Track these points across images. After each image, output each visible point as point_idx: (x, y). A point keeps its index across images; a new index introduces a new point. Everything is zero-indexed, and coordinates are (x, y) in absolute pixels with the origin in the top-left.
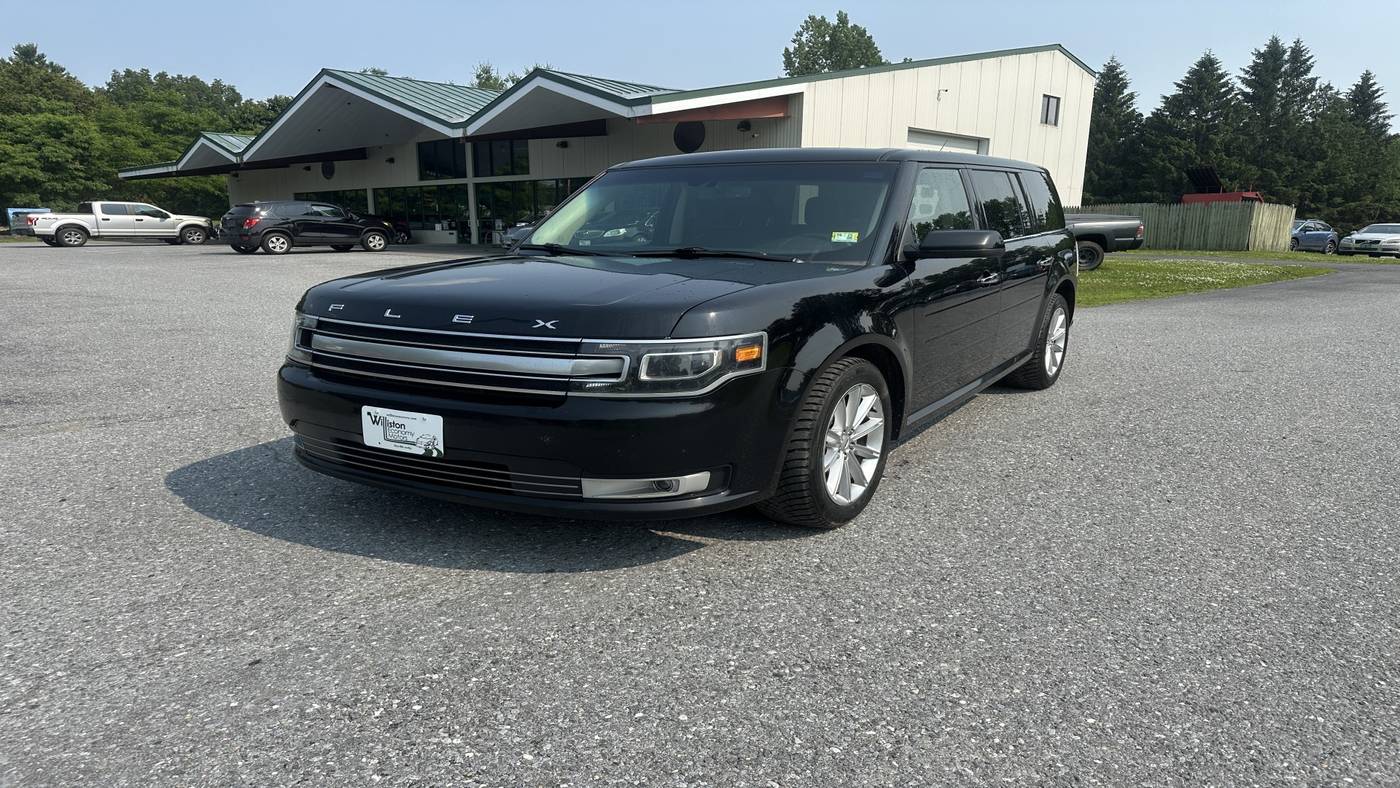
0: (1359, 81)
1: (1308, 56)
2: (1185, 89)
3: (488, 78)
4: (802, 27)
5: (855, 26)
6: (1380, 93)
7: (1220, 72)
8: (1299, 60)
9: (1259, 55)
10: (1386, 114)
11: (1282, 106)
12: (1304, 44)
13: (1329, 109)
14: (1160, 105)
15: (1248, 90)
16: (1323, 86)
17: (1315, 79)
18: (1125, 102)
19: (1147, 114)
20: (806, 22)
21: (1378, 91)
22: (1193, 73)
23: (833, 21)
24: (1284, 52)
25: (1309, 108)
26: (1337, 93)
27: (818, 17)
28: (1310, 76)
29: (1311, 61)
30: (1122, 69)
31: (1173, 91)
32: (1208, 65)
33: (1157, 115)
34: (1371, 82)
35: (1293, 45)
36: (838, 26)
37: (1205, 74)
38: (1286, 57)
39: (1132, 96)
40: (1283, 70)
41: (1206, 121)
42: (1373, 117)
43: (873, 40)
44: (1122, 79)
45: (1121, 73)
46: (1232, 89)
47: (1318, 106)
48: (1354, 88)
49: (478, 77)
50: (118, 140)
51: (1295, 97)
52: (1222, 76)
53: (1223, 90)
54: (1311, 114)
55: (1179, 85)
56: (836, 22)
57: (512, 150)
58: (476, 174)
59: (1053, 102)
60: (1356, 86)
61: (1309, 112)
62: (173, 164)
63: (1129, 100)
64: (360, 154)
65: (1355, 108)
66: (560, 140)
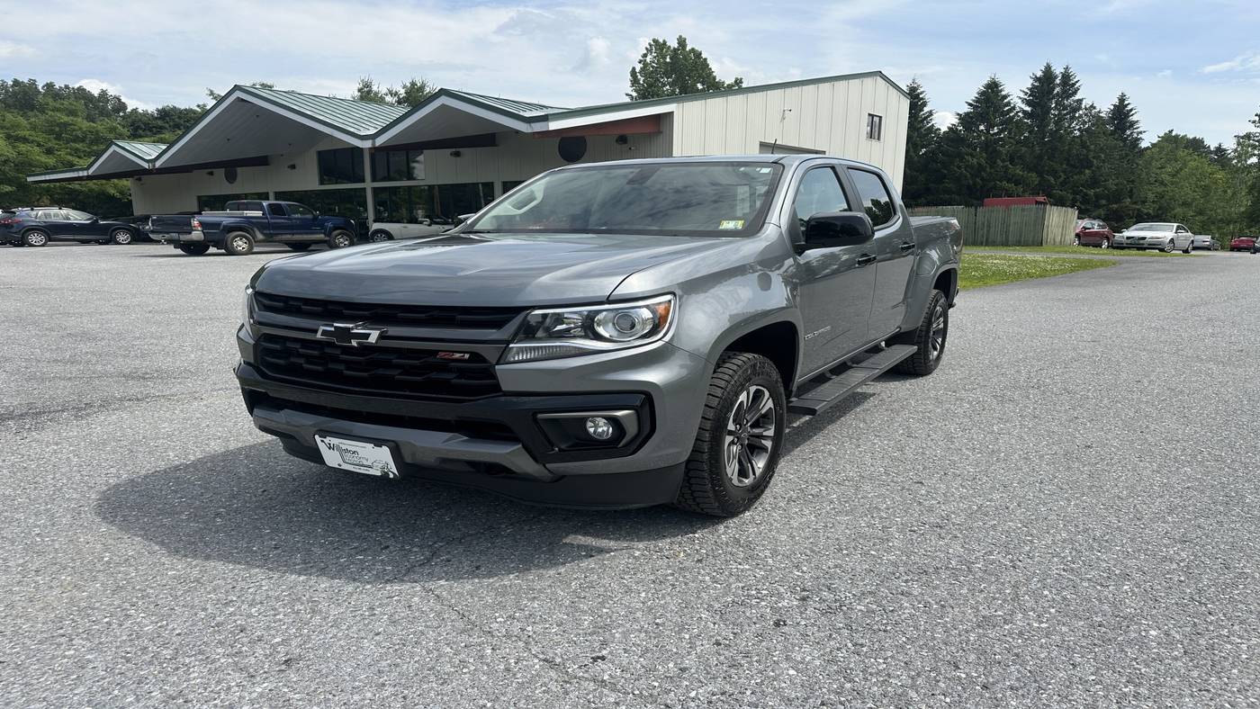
0: (1116, 102)
1: (1075, 80)
2: (975, 108)
3: (369, 92)
4: (647, 49)
5: (693, 49)
6: (1133, 112)
7: (1003, 93)
8: (1068, 84)
9: (1037, 79)
10: (1139, 130)
11: (1056, 123)
12: (1072, 71)
13: (1093, 125)
14: (955, 121)
15: (1028, 109)
16: (1088, 106)
17: (1081, 100)
18: (926, 118)
19: (944, 129)
20: (650, 44)
21: (1131, 110)
22: (982, 93)
23: (674, 44)
24: (1056, 77)
25: (1076, 124)
26: (1099, 112)
27: (660, 40)
28: (1077, 97)
29: (1077, 85)
30: (922, 90)
31: (965, 109)
32: (993, 86)
33: (952, 130)
34: (1126, 102)
35: (1063, 71)
36: (678, 49)
37: (991, 97)
38: (1058, 81)
39: (931, 113)
40: (1056, 92)
41: (992, 135)
42: (1128, 132)
43: (708, 62)
44: (922, 99)
46: (1014, 108)
47: (1085, 123)
48: (1112, 107)
50: (23, 147)
51: (1065, 115)
53: (1006, 109)
54: (1079, 130)
55: (970, 104)
56: (676, 45)
57: (408, 157)
58: (374, 180)
59: (876, 119)
60: (1115, 106)
61: (1077, 127)
62: (83, 169)
63: (929, 116)
64: (262, 161)
65: (1114, 124)
66: (454, 150)
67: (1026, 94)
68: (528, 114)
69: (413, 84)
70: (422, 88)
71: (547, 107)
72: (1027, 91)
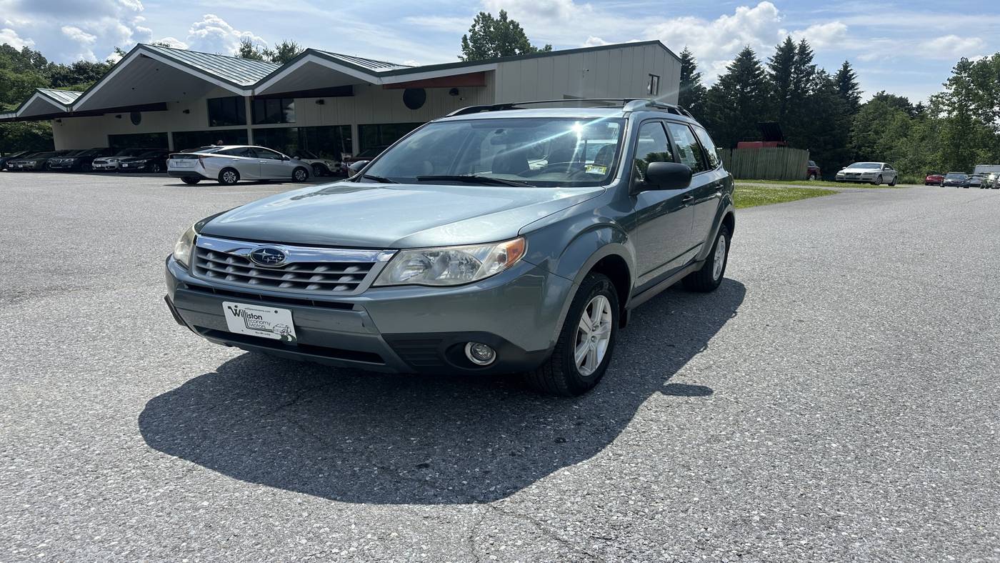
0: (841, 68)
1: (810, 50)
2: (733, 71)
3: (250, 51)
4: (475, 21)
5: (512, 21)
7: (755, 60)
8: (805, 53)
9: (780, 49)
10: (858, 90)
11: (795, 84)
12: (807, 43)
13: (824, 86)
14: (718, 82)
15: (773, 73)
16: (819, 71)
17: (815, 66)
18: (695, 79)
19: (709, 88)
20: (478, 16)
21: (853, 75)
22: (739, 60)
23: (496, 17)
24: (795, 47)
25: (811, 85)
26: (828, 76)
27: (487, 14)
28: (811, 64)
29: (811, 54)
30: (692, 56)
31: (726, 72)
32: (747, 55)
33: (715, 89)
34: (849, 69)
35: (801, 43)
36: (501, 21)
37: (746, 62)
38: (796, 51)
40: (795, 60)
41: (747, 93)
42: (850, 92)
43: (524, 31)
44: (692, 63)
45: (692, 59)
46: (763, 72)
48: (838, 72)
49: (242, 50)
51: (802, 77)
52: (756, 63)
53: (757, 72)
54: (812, 90)
55: (729, 69)
56: (499, 18)
57: (281, 106)
58: (254, 122)
59: (655, 79)
60: (840, 71)
61: (811, 88)
62: (12, 112)
63: (697, 78)
64: (161, 107)
65: (839, 86)
66: (318, 99)
67: (772, 61)
68: (378, 70)
69: (285, 46)
70: (292, 49)
71: (393, 65)
72: (773, 58)
